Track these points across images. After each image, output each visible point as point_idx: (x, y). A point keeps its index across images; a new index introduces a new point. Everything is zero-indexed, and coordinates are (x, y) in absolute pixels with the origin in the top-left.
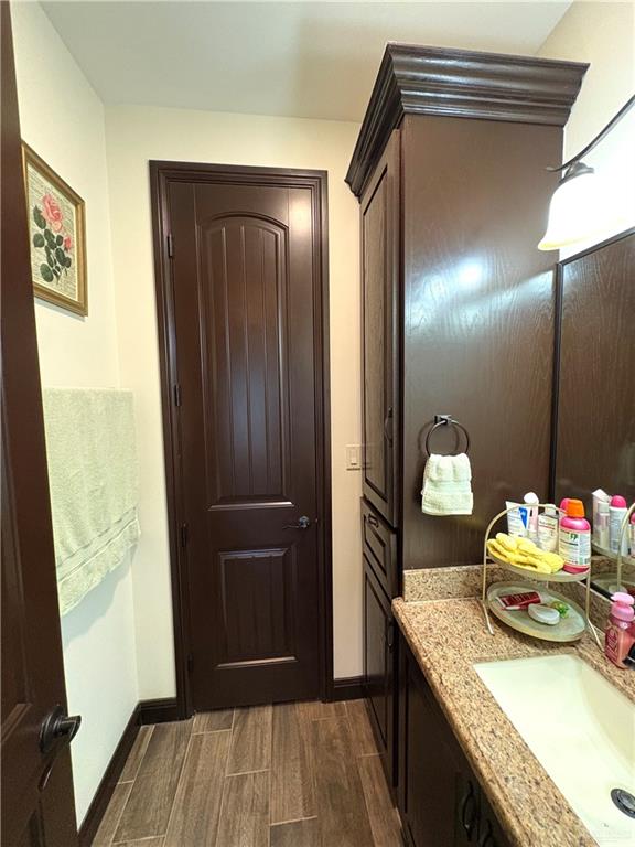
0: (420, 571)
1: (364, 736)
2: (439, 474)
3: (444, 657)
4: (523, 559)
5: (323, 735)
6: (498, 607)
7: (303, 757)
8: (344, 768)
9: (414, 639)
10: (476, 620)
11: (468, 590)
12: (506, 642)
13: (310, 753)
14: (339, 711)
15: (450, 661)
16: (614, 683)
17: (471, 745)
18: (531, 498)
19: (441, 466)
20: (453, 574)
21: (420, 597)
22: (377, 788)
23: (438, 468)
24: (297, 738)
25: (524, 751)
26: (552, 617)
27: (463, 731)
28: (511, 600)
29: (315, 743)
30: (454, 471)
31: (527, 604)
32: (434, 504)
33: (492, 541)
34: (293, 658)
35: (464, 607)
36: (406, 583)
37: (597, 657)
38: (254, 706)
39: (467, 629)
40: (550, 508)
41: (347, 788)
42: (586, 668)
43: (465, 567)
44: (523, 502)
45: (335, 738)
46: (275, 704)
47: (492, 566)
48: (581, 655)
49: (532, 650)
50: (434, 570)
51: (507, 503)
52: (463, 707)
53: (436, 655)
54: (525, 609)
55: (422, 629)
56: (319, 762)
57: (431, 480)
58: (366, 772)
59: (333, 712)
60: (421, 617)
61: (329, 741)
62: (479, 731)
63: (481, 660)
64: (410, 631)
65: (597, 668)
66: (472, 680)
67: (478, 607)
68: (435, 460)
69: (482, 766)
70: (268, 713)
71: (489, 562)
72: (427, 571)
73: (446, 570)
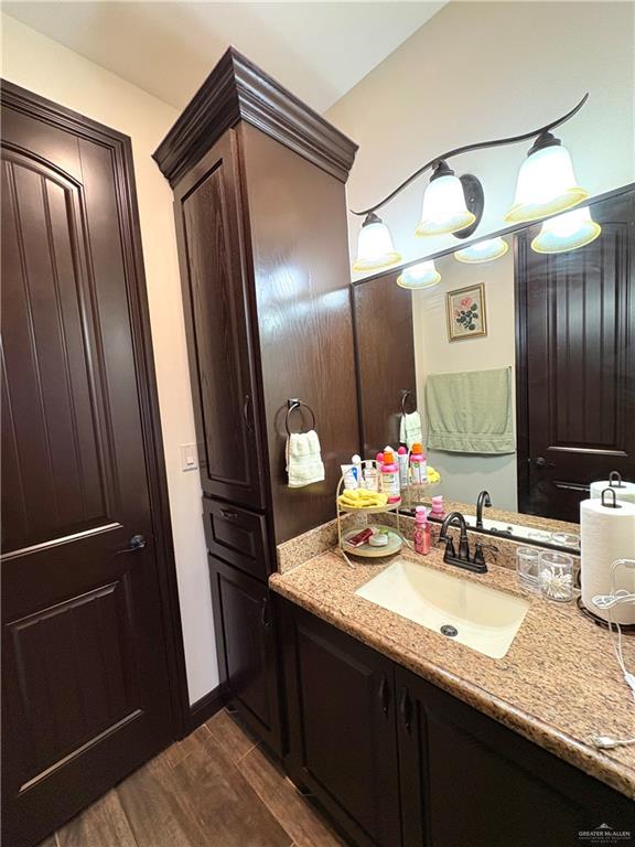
0: (290, 542)
1: (236, 741)
2: (299, 450)
3: (334, 598)
4: (367, 503)
5: (192, 772)
6: (350, 548)
7: (176, 809)
8: (226, 784)
9: (306, 598)
10: (339, 564)
11: (323, 546)
12: (364, 569)
13: (183, 800)
14: (202, 738)
15: (340, 599)
16: (426, 565)
17: (384, 641)
18: (356, 459)
19: (301, 442)
20: (313, 535)
21: (293, 565)
22: (264, 774)
23: (298, 445)
24: (161, 796)
25: (412, 625)
26: (383, 540)
27: (375, 636)
28: (356, 540)
29: (186, 786)
30: (310, 445)
31: (367, 538)
32: (298, 477)
33: (342, 497)
34: (139, 711)
35: (326, 559)
36: (282, 556)
37: (413, 555)
38: (86, 808)
39: (337, 573)
40: (369, 463)
41: (235, 798)
42: (409, 564)
43: (320, 528)
44: (351, 463)
45: (206, 764)
46: (117, 784)
47: (343, 517)
48: (404, 558)
49: (380, 566)
50: (300, 537)
51: (342, 467)
52: (365, 622)
53: (328, 599)
54: (367, 542)
55: (307, 587)
56: (198, 799)
57: (294, 456)
58: (251, 771)
59: (196, 742)
60: (300, 580)
61: (201, 771)
62: (384, 630)
63: (357, 587)
64: (298, 594)
65: (415, 561)
66: (360, 602)
67: (335, 556)
68: (295, 438)
69: (397, 648)
70: (112, 801)
71: (341, 514)
72: (295, 539)
73: (308, 534)
